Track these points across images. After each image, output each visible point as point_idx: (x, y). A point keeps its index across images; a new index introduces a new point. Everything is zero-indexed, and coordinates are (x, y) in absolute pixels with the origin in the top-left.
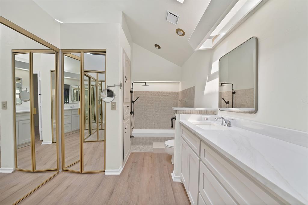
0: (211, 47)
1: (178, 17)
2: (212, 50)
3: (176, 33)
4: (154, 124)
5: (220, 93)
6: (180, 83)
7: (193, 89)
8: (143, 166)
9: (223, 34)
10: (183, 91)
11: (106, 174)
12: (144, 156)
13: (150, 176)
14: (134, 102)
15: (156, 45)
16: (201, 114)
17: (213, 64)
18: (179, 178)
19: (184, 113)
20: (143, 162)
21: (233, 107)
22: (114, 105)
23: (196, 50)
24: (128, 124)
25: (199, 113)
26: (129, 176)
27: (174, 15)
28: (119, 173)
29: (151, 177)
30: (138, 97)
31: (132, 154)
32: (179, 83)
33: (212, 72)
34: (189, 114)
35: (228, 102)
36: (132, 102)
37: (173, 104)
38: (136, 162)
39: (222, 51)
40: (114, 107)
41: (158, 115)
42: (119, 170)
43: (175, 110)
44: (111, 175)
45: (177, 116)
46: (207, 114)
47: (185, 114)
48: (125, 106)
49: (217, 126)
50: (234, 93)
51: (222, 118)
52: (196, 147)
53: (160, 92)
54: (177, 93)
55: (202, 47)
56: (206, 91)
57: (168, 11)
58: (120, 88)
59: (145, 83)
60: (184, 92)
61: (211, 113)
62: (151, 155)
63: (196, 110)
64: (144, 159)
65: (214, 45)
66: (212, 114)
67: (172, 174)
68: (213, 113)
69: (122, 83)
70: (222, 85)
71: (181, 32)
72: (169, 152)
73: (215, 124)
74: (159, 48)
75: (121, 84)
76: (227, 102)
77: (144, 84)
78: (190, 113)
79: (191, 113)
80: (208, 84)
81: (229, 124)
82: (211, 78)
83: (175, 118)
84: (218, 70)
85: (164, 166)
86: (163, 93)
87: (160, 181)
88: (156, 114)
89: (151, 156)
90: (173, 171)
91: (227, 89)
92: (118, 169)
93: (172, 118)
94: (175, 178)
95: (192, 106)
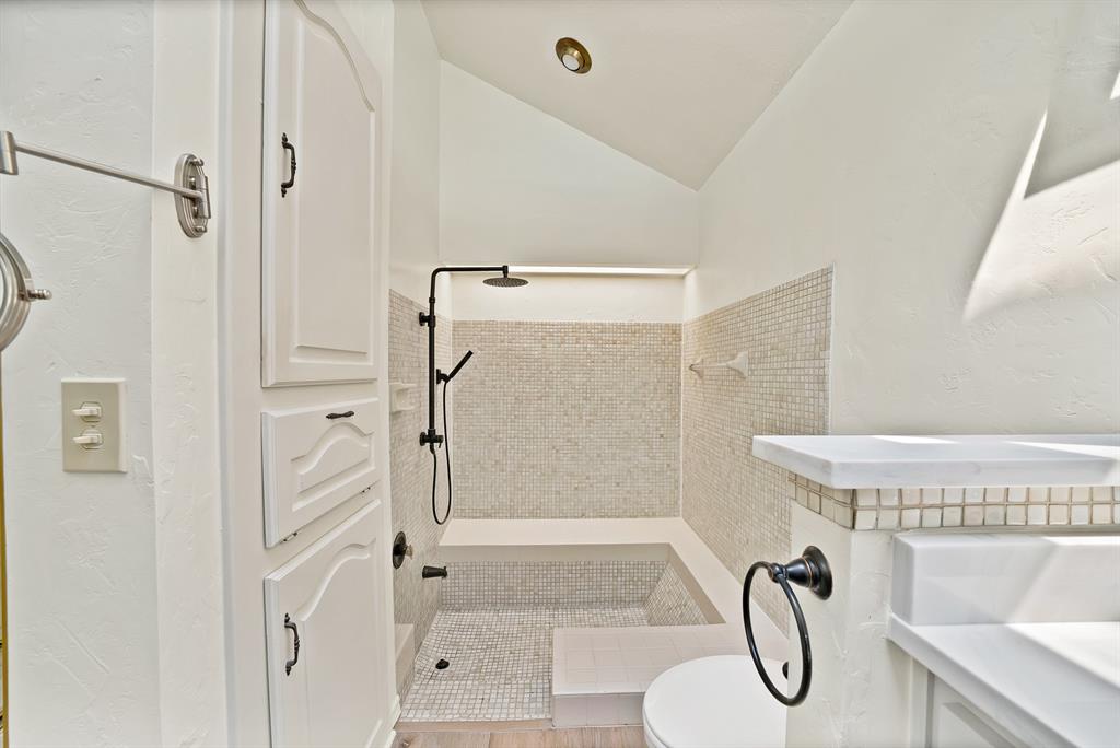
4: (558, 493)
6: (691, 281)
14: (447, 379)
30: (470, 354)
32: (683, 277)
36: (437, 377)
37: (656, 389)
41: (577, 444)
53: (584, 327)
54: (675, 331)
59: (505, 270)
74: (585, 59)
77: (500, 274)
86: (603, 329)
88: (569, 440)
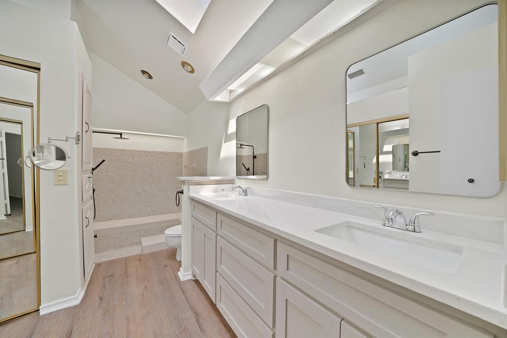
0: (228, 101)
1: (186, 48)
2: (230, 104)
3: (181, 66)
4: (139, 208)
5: (238, 158)
6: (185, 140)
7: (205, 150)
8: (127, 277)
9: (241, 90)
10: (190, 152)
11: (42, 313)
12: (126, 263)
13: (143, 287)
14: (93, 169)
15: (144, 72)
16: (217, 184)
17: (230, 121)
18: (189, 274)
19: (195, 184)
20: (126, 272)
21: (253, 175)
22: (61, 176)
23: (209, 100)
24: (90, 209)
25: (214, 183)
26: (101, 299)
27: (179, 42)
28: (77, 302)
29: (146, 287)
30: (104, 161)
31: (98, 265)
32: (183, 139)
33: (229, 132)
34: (201, 185)
35: (249, 168)
38: (113, 275)
39: (240, 109)
40: (61, 178)
41: (146, 191)
42: (76, 296)
43: (182, 181)
44: (57, 311)
45: (185, 188)
46: (223, 184)
47: (197, 185)
48: (84, 176)
49: (234, 196)
50: (255, 157)
51: (239, 187)
52: (211, 223)
53: (149, 152)
54: (181, 155)
55: (218, 98)
56: (223, 154)
57: (170, 32)
58: (77, 144)
59: (121, 134)
60: (192, 154)
61: (228, 182)
62: (140, 258)
63: (210, 179)
64: (126, 268)
65: (232, 98)
66: (229, 184)
67: (179, 273)
68: (231, 182)
69: (80, 134)
70: (242, 146)
71: (189, 67)
72: (173, 243)
73: (233, 195)
74: (150, 77)
75: (78, 136)
76: (247, 168)
77: (119, 136)
78: (202, 183)
79: (205, 183)
80: (224, 146)
81: (245, 192)
82: (228, 139)
83: (182, 192)
84: (235, 130)
85: (166, 266)
86: (156, 153)
87: (161, 288)
88: (143, 190)
89: (140, 260)
90: (181, 268)
91: (246, 152)
92: (74, 293)
93: (178, 192)
94: (184, 276)
95: (204, 174)
